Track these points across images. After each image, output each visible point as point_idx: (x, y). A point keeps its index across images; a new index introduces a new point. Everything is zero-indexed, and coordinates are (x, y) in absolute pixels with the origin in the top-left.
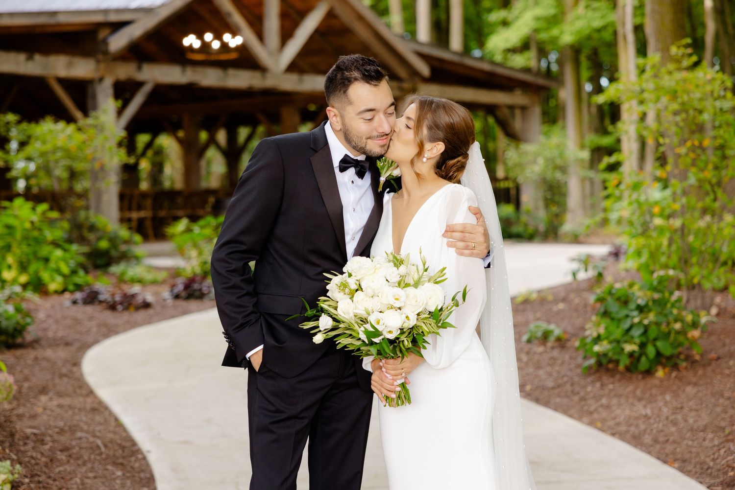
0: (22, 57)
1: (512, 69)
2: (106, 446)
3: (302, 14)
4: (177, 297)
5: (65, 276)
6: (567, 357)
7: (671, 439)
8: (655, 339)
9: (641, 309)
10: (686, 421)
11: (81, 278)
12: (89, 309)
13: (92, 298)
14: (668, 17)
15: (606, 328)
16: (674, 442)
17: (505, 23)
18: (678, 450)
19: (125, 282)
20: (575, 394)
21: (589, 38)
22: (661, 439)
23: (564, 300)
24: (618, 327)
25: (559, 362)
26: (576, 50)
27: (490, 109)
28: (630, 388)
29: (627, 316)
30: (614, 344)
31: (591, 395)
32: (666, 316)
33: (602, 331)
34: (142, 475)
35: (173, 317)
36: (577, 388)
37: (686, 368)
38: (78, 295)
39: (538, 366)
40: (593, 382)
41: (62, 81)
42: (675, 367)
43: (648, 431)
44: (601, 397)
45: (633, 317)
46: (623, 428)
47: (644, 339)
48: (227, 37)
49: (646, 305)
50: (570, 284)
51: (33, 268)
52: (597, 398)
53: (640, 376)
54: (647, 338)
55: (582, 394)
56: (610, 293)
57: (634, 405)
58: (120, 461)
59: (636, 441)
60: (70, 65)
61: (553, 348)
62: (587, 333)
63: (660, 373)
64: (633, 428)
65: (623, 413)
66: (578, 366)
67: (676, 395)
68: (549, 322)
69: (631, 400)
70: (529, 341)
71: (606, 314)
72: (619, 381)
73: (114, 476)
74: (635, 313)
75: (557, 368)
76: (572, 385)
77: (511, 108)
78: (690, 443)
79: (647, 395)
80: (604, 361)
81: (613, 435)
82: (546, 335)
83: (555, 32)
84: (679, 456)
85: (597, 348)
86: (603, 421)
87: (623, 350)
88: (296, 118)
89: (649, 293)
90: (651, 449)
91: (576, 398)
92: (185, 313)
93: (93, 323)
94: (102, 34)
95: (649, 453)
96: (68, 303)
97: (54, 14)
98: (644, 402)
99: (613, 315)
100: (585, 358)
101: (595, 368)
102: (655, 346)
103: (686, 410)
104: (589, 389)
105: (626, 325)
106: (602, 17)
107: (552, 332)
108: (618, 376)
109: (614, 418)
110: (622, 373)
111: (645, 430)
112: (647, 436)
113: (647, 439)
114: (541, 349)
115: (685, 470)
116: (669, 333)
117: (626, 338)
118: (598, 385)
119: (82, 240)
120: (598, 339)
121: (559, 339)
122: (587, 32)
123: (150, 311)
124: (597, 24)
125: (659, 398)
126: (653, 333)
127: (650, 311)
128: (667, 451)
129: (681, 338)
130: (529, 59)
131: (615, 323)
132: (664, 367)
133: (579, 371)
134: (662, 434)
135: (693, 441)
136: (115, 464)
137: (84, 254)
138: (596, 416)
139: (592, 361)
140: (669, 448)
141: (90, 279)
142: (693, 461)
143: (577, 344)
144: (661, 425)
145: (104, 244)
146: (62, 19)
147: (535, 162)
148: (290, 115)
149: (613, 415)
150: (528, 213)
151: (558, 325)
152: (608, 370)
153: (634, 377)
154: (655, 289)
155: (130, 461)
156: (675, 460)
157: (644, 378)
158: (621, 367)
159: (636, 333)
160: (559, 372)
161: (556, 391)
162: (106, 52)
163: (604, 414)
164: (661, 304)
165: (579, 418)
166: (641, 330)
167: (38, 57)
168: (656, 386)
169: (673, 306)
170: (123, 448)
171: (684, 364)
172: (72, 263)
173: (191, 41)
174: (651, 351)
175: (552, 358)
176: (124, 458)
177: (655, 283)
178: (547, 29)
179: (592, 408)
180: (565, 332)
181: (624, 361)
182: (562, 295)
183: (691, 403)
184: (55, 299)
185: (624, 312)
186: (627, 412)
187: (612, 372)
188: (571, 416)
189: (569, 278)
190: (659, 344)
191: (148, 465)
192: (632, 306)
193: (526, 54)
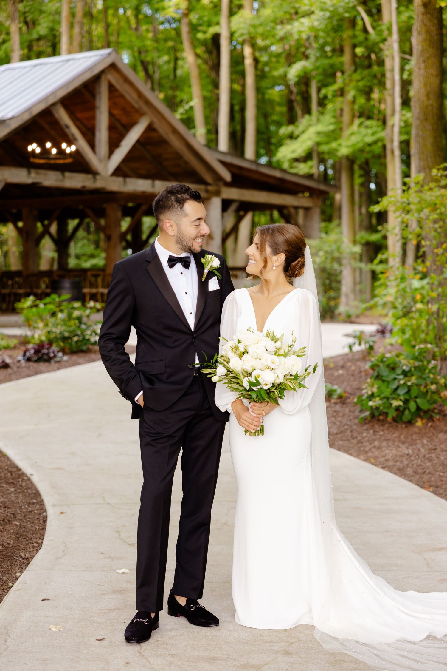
1: (296, 175)
3: (127, 128)
4: (29, 360)
6: (347, 410)
7: (427, 471)
8: (416, 397)
9: (405, 374)
10: (438, 458)
14: (430, 140)
15: (378, 388)
16: (430, 473)
17: (291, 137)
18: (432, 479)
20: (354, 439)
21: (362, 150)
22: (420, 471)
23: (342, 367)
24: (387, 387)
25: (341, 414)
26: (351, 160)
27: (280, 210)
28: (396, 434)
29: (395, 379)
30: (385, 400)
31: (366, 439)
32: (424, 379)
33: (375, 390)
34: (29, 491)
35: (28, 376)
36: (355, 434)
37: (439, 420)
40: (367, 429)
42: (431, 419)
43: (410, 465)
44: (374, 440)
45: (400, 380)
46: (391, 463)
47: (408, 397)
48: (64, 146)
49: (410, 371)
50: (347, 355)
52: (371, 442)
53: (404, 426)
54: (410, 396)
55: (359, 438)
56: (382, 361)
57: (399, 447)
58: (11, 481)
59: (401, 472)
61: (336, 403)
62: (364, 391)
63: (419, 423)
64: (398, 463)
65: (390, 452)
66: (356, 417)
67: (431, 440)
68: (333, 385)
69: (396, 444)
71: (378, 377)
72: (388, 429)
73: (9, 492)
74: (401, 377)
75: (340, 419)
76: (352, 431)
77: (296, 208)
78: (441, 474)
79: (410, 439)
80: (377, 414)
81: (383, 468)
82: (330, 393)
83: (334, 145)
84: (433, 483)
85: (371, 403)
86: (376, 458)
87: (391, 404)
88: (119, 214)
89: (412, 361)
90: (412, 478)
91: (355, 441)
92: (37, 373)
95: (411, 481)
98: (406, 445)
99: (384, 378)
100: (361, 411)
101: (369, 418)
102: (416, 402)
103: (438, 451)
104: (365, 434)
105: (394, 386)
106: (373, 134)
107: (335, 391)
108: (387, 425)
109: (384, 456)
110: (390, 423)
111: (408, 465)
112: (409, 469)
113: (409, 471)
115: (438, 492)
116: (427, 392)
117: (393, 396)
118: (371, 431)
121: (340, 397)
122: (361, 145)
123: (9, 371)
124: (369, 139)
125: (418, 441)
126: (414, 393)
127: (412, 375)
128: (424, 479)
129: (436, 397)
130: (311, 167)
131: (386, 383)
132: (422, 419)
133: (356, 421)
134: (420, 467)
135: (443, 473)
136: (7, 483)
138: (370, 454)
139: (367, 413)
140: (426, 477)
142: (444, 487)
143: (355, 400)
144: (419, 461)
147: (316, 254)
148: (114, 211)
149: (383, 454)
151: (340, 387)
152: (379, 420)
153: (399, 426)
154: (416, 359)
155: (19, 482)
156: (430, 486)
157: (406, 427)
158: (389, 419)
159: (402, 392)
160: (340, 422)
161: (339, 436)
163: (376, 453)
164: (420, 369)
165: (358, 456)
166: (405, 390)
168: (416, 433)
169: (430, 372)
170: (11, 472)
171: (438, 417)
173: (34, 147)
174: (412, 406)
175: (335, 412)
176: (13, 479)
177: (417, 354)
178: (327, 143)
179: (367, 449)
180: (345, 392)
181: (392, 414)
182: (341, 363)
183: (442, 446)
185: (393, 376)
186: (394, 452)
187: (383, 422)
188: (351, 454)
189: (346, 350)
190: (419, 400)
191: (32, 484)
192: (399, 371)
193: (310, 163)
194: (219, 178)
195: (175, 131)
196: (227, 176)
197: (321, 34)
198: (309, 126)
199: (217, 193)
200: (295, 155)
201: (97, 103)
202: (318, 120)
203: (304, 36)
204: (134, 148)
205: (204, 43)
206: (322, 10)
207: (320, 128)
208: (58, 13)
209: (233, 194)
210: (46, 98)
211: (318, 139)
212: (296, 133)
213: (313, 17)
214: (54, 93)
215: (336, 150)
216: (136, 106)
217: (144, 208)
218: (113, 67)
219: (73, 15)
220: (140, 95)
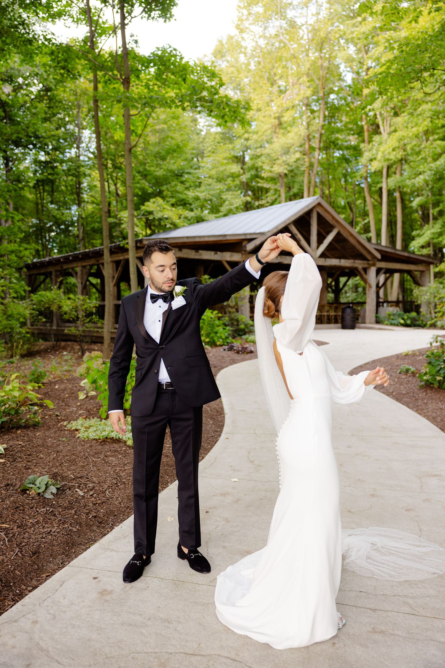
0: (213, 253)
1: (422, 255)
2: (211, 410)
3: (327, 233)
5: (223, 339)
6: (414, 381)
11: (230, 340)
12: (229, 352)
13: (231, 349)
15: (430, 369)
17: (419, 236)
19: (247, 342)
20: (414, 397)
23: (423, 355)
24: (434, 369)
25: (410, 383)
27: (409, 272)
28: (438, 396)
30: (432, 376)
31: (420, 398)
33: (428, 370)
34: (220, 423)
36: (415, 395)
38: (226, 347)
39: (401, 384)
40: (422, 392)
41: (228, 262)
44: (425, 399)
45: (442, 365)
46: (430, 414)
50: (428, 348)
51: (212, 335)
52: (423, 399)
55: (417, 397)
56: (433, 354)
57: (438, 404)
58: (214, 417)
59: (433, 420)
60: (231, 256)
61: (410, 376)
62: (422, 371)
64: (434, 414)
65: (432, 407)
66: (418, 385)
68: (412, 365)
69: (437, 401)
70: (400, 373)
71: (430, 363)
72: (434, 392)
75: (409, 385)
76: (414, 393)
77: (416, 271)
80: (428, 383)
81: (424, 416)
82: (407, 371)
83: (440, 239)
85: (425, 378)
86: (422, 410)
87: (436, 379)
91: (414, 399)
93: (229, 359)
94: (244, 244)
95: (437, 426)
96: (222, 350)
97: (225, 236)
98: (442, 402)
99: (433, 364)
100: (421, 382)
101: (424, 386)
104: (420, 395)
105: (438, 368)
107: (411, 369)
109: (427, 409)
110: (435, 389)
111: (439, 415)
113: (439, 419)
114: (405, 376)
117: (437, 374)
118: (425, 393)
119: (232, 325)
120: (426, 374)
121: (413, 373)
123: (253, 354)
131: (434, 367)
133: (418, 387)
136: (211, 418)
137: (233, 331)
138: (420, 407)
139: (423, 383)
141: (233, 340)
143: (418, 375)
145: (242, 326)
146: (228, 238)
147: (426, 294)
149: (427, 407)
150: (423, 315)
151: (415, 366)
152: (430, 387)
153: (440, 391)
155: (218, 417)
159: (442, 372)
160: (409, 387)
161: (406, 396)
162: (245, 251)
163: (423, 407)
165: (412, 409)
167: (219, 253)
170: (218, 411)
172: (226, 334)
175: (409, 381)
178: (437, 238)
179: (419, 404)
180: (417, 369)
181: (436, 385)
184: (218, 349)
185: (438, 363)
186: (434, 406)
187: (431, 389)
188: (409, 407)
189: (429, 345)
191: (224, 419)
192: (442, 360)
193: (428, 249)
194: (374, 257)
195: (351, 235)
196: (379, 256)
197: (430, 182)
198: (428, 230)
199: (374, 265)
200: (420, 245)
201: (312, 222)
202: (433, 227)
203: (421, 184)
204: (331, 244)
205: (376, 192)
206: (430, 170)
207: (433, 231)
208: (303, 182)
209: (383, 265)
210: (285, 221)
211: (432, 236)
212: (421, 234)
213: (426, 174)
214: (289, 219)
215: (441, 241)
216: (331, 223)
217: (338, 273)
218: (319, 204)
219: (310, 182)
220: (333, 218)
